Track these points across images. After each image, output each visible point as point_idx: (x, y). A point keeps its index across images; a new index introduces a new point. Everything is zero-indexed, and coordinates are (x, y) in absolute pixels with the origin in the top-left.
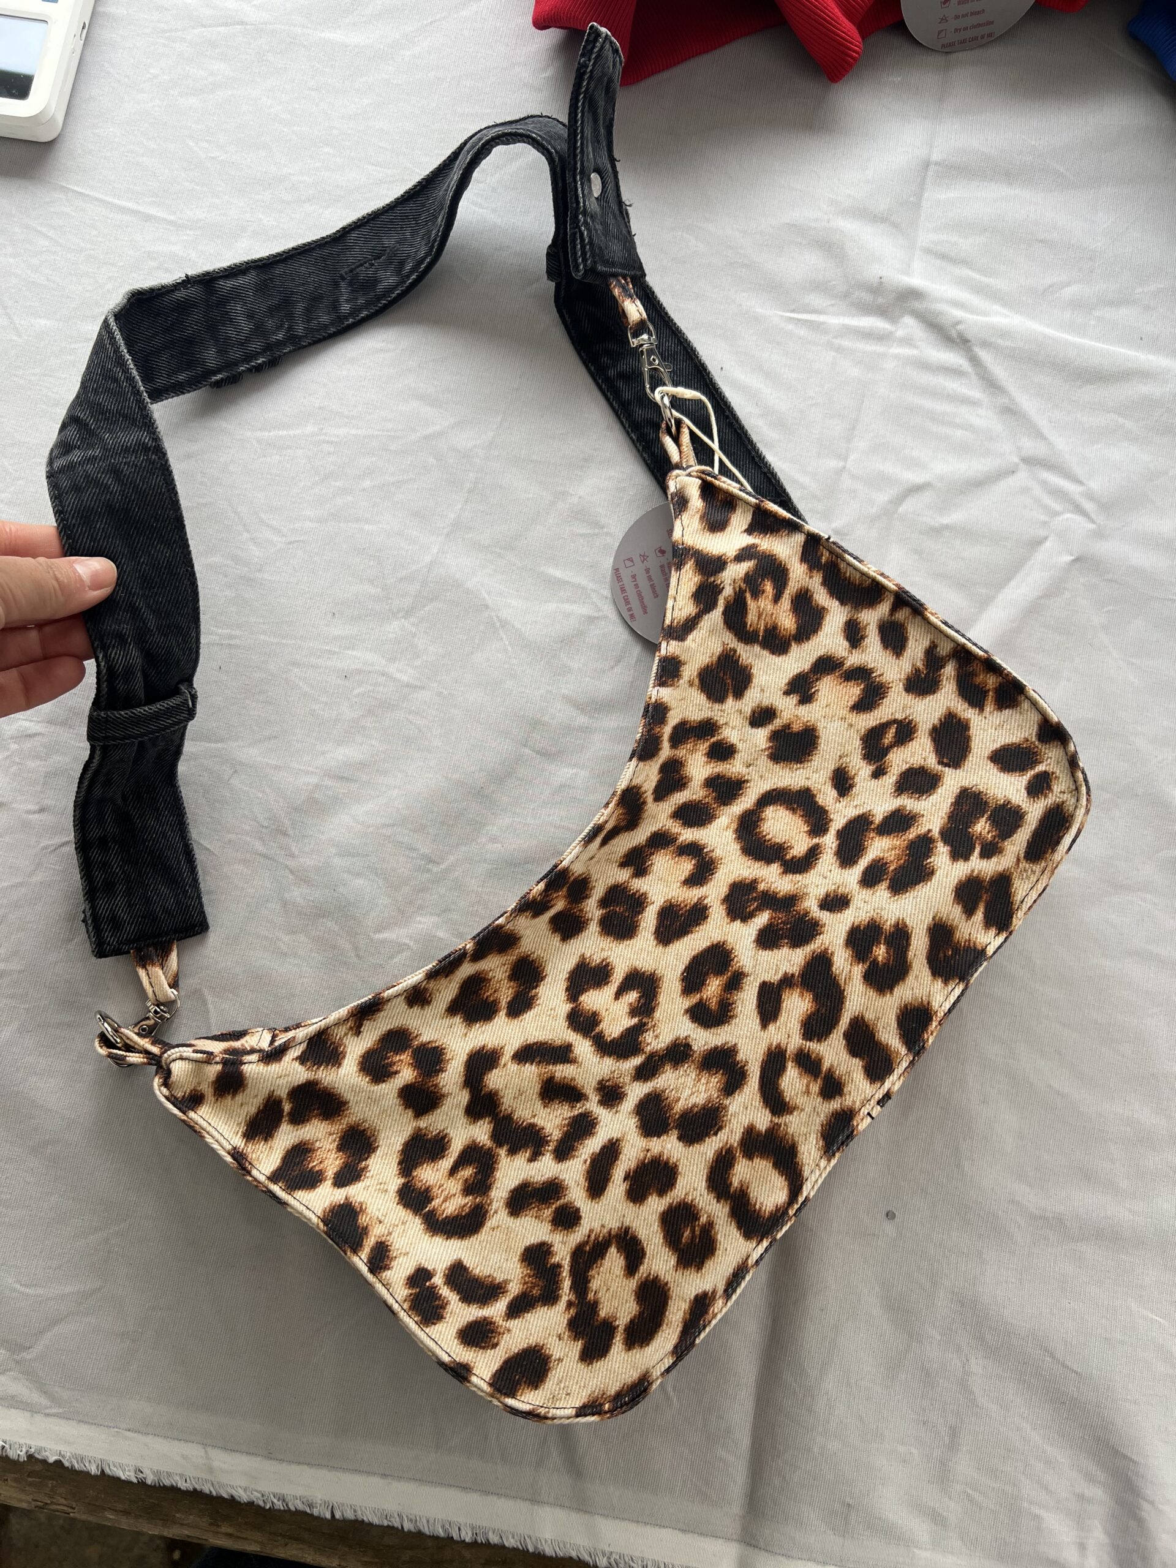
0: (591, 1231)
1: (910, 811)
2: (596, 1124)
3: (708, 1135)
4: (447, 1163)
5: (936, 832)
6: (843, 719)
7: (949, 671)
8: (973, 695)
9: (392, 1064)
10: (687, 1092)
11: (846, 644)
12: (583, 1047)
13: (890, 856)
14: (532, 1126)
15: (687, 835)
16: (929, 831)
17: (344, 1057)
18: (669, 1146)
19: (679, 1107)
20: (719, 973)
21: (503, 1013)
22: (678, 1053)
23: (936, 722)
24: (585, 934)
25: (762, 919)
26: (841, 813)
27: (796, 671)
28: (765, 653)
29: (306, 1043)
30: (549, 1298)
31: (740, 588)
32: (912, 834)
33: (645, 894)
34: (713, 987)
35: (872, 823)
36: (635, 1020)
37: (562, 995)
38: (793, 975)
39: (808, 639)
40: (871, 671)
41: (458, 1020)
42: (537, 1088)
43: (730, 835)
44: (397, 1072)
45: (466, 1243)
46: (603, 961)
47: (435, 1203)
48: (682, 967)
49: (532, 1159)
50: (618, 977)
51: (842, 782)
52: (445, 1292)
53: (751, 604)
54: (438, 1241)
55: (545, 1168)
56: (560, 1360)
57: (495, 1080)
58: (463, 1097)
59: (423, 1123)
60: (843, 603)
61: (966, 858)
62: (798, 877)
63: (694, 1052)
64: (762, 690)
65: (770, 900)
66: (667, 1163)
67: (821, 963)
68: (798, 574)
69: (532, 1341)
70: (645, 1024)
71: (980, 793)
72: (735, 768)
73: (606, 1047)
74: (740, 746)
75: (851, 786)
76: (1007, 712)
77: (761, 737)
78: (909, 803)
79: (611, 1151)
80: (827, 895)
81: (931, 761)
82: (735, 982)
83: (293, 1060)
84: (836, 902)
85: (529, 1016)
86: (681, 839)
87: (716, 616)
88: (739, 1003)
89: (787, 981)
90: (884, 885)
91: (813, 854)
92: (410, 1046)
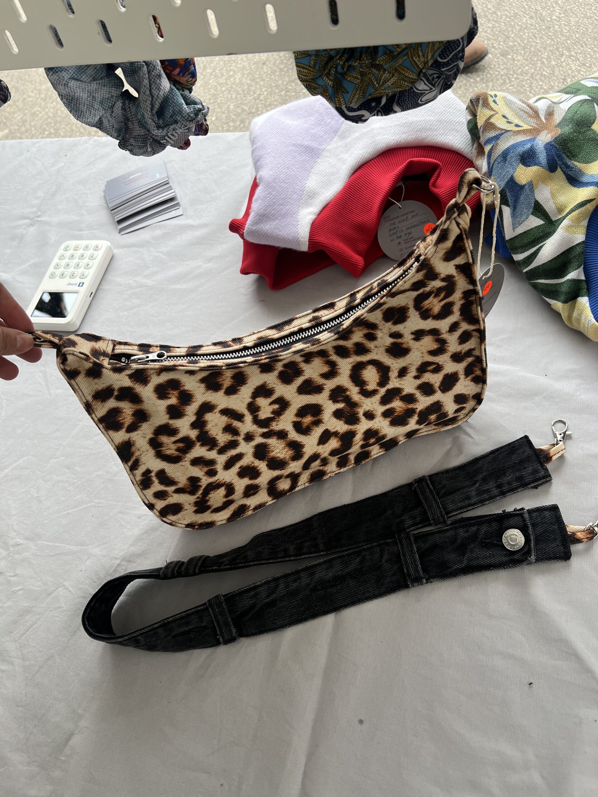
0: (218, 479)
1: (416, 398)
2: (238, 445)
3: (278, 469)
4: (174, 439)
5: (418, 411)
6: (422, 353)
7: (470, 359)
8: (468, 371)
9: (169, 394)
10: (278, 451)
11: (448, 329)
12: (248, 418)
13: (398, 410)
14: (214, 438)
15: (334, 358)
16: (417, 408)
17: (149, 383)
18: (262, 466)
19: (272, 454)
20: (313, 415)
21: (223, 391)
22: (282, 435)
23: (450, 373)
24: (270, 374)
25: (341, 406)
26: (394, 383)
27: (423, 328)
28: (419, 316)
29: (134, 371)
30: (192, 492)
31: (433, 291)
32: (410, 406)
33: (303, 371)
34: (308, 420)
35: (401, 393)
36: (273, 416)
37: (250, 394)
38: (339, 433)
39: (437, 320)
40: (447, 343)
41: (203, 385)
42: (224, 426)
43: (350, 367)
44: (170, 398)
45: (169, 465)
46: (272, 388)
47: (163, 449)
48: (300, 406)
49: (209, 450)
50: (275, 397)
51: (403, 372)
52: (154, 479)
53: (431, 299)
54: (158, 460)
55: (212, 455)
56: (186, 510)
57: (209, 417)
58: (193, 418)
59: (171, 422)
60: (461, 315)
61: (420, 425)
62: (363, 398)
63: (288, 438)
64: (405, 328)
65: (348, 400)
66: (258, 471)
67: (350, 435)
68: (457, 297)
69: (179, 502)
70: (275, 419)
71: (442, 406)
72: (371, 345)
73: (257, 421)
74: (379, 339)
75: (404, 376)
76: (472, 383)
77: (389, 341)
78: (418, 395)
79: (240, 456)
80: (368, 411)
81: (437, 385)
82: (318, 423)
83: (126, 375)
84: (370, 416)
85: (234, 397)
86: (331, 358)
87: (415, 294)
88: (314, 431)
89: (336, 434)
90: (389, 419)
91: (374, 392)
92: (179, 389)
